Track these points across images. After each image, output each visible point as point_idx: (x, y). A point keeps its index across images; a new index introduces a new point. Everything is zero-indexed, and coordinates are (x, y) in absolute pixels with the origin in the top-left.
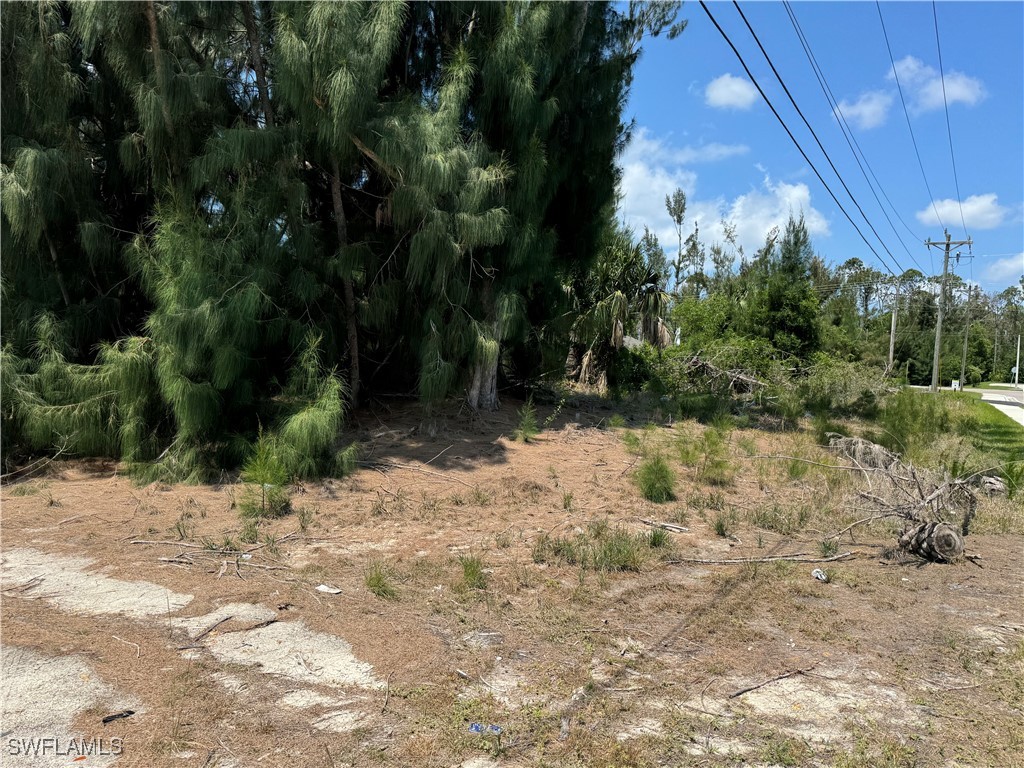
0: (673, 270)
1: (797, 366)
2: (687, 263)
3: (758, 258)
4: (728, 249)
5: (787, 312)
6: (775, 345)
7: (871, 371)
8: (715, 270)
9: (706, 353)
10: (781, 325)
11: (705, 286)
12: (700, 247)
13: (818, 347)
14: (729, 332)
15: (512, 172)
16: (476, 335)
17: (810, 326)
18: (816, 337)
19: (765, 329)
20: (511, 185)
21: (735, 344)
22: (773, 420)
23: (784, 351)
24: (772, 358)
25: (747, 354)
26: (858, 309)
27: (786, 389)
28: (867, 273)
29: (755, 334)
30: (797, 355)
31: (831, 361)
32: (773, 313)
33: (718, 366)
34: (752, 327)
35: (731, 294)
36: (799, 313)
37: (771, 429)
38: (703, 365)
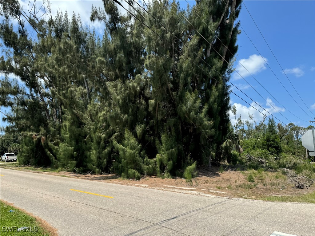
0: (234, 128)
1: (276, 157)
2: (239, 126)
3: (260, 124)
4: (251, 121)
5: (272, 142)
6: (269, 151)
7: (298, 158)
8: (248, 128)
9: (251, 154)
10: (270, 146)
11: (245, 132)
12: (242, 121)
13: (282, 151)
14: (256, 147)
15: (214, 122)
16: (211, 152)
17: (278, 146)
18: (281, 149)
19: (266, 147)
20: (214, 124)
21: (258, 151)
22: (272, 170)
23: (272, 153)
24: (269, 155)
25: (262, 154)
26: (295, 138)
27: (274, 163)
28: (296, 127)
29: (264, 148)
30: (276, 154)
31: (286, 155)
32: (268, 143)
33: (255, 157)
34: (262, 146)
35: (255, 137)
36: (275, 143)
37: (271, 171)
38: (251, 157)
